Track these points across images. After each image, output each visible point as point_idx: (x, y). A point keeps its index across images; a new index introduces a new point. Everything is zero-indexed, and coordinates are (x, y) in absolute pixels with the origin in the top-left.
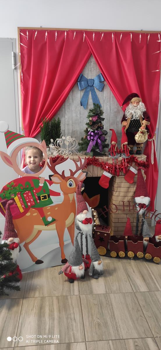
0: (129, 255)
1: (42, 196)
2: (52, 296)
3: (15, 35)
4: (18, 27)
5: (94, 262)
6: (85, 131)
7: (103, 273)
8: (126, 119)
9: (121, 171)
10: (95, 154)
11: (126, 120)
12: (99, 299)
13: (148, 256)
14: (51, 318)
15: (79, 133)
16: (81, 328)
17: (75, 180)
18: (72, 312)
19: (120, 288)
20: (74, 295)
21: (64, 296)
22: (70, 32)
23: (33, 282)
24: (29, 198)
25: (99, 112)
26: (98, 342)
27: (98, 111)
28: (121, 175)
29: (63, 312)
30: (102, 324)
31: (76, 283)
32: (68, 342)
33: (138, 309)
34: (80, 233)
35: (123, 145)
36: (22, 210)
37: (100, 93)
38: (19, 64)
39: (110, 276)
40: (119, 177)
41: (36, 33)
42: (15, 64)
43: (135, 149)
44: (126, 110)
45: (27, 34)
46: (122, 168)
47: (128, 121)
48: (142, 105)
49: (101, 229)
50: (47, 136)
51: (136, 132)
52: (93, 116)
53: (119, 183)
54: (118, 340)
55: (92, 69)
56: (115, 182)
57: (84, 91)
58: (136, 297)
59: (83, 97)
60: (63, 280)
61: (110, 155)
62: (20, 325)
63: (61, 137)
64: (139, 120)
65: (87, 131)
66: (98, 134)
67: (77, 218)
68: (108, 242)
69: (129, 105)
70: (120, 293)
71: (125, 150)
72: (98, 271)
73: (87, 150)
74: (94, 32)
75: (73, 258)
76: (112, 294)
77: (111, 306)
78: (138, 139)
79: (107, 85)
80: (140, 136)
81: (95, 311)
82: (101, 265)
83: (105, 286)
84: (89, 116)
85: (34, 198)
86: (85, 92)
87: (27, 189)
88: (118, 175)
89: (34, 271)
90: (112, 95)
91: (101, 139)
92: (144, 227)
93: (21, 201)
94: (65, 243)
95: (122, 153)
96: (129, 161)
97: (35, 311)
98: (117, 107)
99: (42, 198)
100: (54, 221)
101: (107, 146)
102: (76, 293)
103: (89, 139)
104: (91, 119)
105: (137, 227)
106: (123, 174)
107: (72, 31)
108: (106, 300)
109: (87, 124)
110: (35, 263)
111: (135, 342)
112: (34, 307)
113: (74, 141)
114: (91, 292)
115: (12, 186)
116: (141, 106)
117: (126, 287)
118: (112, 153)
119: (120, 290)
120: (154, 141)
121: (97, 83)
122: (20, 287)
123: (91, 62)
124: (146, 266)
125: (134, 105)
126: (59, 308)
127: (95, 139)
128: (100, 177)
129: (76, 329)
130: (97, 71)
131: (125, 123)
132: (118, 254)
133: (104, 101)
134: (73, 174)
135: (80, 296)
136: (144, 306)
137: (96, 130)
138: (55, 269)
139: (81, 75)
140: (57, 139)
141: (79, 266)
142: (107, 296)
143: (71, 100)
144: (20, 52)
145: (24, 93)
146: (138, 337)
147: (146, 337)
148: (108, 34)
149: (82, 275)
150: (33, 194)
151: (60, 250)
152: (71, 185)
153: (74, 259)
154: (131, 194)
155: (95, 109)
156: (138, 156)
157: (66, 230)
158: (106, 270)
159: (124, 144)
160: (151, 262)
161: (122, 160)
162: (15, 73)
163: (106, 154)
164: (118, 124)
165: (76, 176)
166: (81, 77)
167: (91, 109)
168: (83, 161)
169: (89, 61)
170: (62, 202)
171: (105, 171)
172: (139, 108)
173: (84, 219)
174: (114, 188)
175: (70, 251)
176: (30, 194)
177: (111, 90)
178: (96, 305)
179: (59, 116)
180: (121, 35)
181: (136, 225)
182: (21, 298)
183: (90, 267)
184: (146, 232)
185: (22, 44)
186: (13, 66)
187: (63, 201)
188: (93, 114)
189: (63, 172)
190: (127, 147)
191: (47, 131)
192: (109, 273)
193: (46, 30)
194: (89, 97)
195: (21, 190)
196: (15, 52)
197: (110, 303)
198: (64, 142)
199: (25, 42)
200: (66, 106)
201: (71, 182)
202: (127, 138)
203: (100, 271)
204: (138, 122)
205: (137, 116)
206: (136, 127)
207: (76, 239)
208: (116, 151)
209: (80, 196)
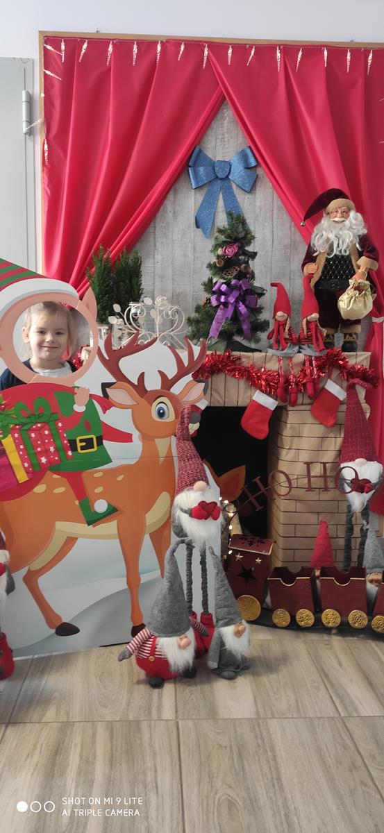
0: (324, 621)
1: (81, 441)
2: (94, 722)
3: (33, 52)
4: (39, 32)
5: (222, 629)
6: (204, 284)
8: (315, 255)
9: (300, 391)
11: (315, 260)
12: (236, 732)
13: (380, 621)
14: (82, 780)
15: (190, 298)
17: (173, 399)
18: (149, 764)
19: (298, 706)
20: (160, 719)
21: (130, 721)
22: (171, 44)
23: (44, 682)
24: (43, 442)
25: (241, 235)
27: (241, 232)
28: (302, 404)
29: (121, 764)
30: (241, 803)
31: (169, 688)
33: (353, 764)
35: (307, 321)
36: (22, 476)
37: (247, 196)
38: (39, 121)
39: (271, 672)
40: (296, 408)
41: (85, 46)
42: (30, 121)
44: (314, 235)
45: (63, 47)
46: (304, 381)
47: (320, 260)
48: (355, 218)
49: (247, 543)
51: (340, 289)
52: (227, 243)
53: (297, 426)
55: (226, 135)
56: (286, 423)
57: (204, 191)
58: (348, 730)
59: (202, 206)
60: (132, 681)
61: (272, 348)
63: (143, 300)
64: (348, 256)
65: (209, 286)
66: (239, 288)
67: (177, 504)
68: (266, 580)
69: (323, 221)
70: (301, 718)
71: (312, 336)
72: (235, 657)
73: (209, 333)
74: (230, 44)
75: (162, 613)
76: (274, 720)
77: (269, 754)
78: (346, 307)
79: (266, 179)
80: (352, 298)
81: (220, 765)
82: (244, 639)
83: (255, 698)
84: (217, 246)
85: (58, 443)
86: (206, 195)
87: (39, 417)
88: (292, 401)
89: (49, 657)
90: (278, 202)
91: (247, 303)
92: (366, 547)
93: (21, 450)
94: (144, 579)
95: (304, 345)
96: (324, 363)
97: (39, 758)
98: (289, 232)
99: (79, 445)
100: (112, 512)
101: (263, 326)
102: (168, 713)
103: (214, 303)
104: (220, 252)
105: (348, 548)
106: (306, 400)
107: (176, 42)
108: (256, 737)
109: (210, 266)
110: (54, 631)
112: (35, 747)
113: (177, 311)
114: (213, 714)
116: (354, 221)
117: (316, 702)
119: (298, 711)
121: (238, 172)
123: (224, 120)
124: (376, 653)
125: (336, 219)
126: (112, 754)
127: (232, 300)
128: (243, 409)
129: (157, 817)
130: (239, 142)
131: (310, 268)
132: (293, 618)
133: (256, 218)
134: (167, 383)
135: (177, 723)
136: (373, 756)
137: (235, 280)
138: (111, 652)
139: (197, 150)
140: (131, 305)
141: (179, 635)
142: (259, 724)
143: (170, 215)
144: (43, 92)
148: (266, 50)
149: (188, 663)
150: (54, 432)
151: (128, 596)
152: (161, 414)
153: (164, 615)
154: (329, 457)
155: (232, 227)
157: (147, 542)
158: (260, 657)
159: (309, 318)
161: (304, 364)
162: (30, 143)
163: (260, 351)
164: (292, 276)
165: (176, 389)
166: (198, 155)
167: (222, 228)
169: (219, 116)
170: (136, 461)
171: (258, 391)
172: (348, 226)
173: (195, 505)
174: (282, 440)
176: (46, 432)
177: (275, 188)
178: (226, 747)
180: (300, 54)
181: (346, 543)
184: (373, 560)
185: (48, 72)
186: (24, 124)
187: (141, 458)
188: (226, 237)
189: (142, 375)
190: (316, 327)
191: (104, 282)
192: (267, 665)
193: (111, 40)
194: (216, 208)
195: (22, 421)
196: (31, 93)
197: (267, 744)
198: (148, 314)
199: (56, 66)
200: (157, 228)
201: (161, 405)
202: (317, 303)
203: (239, 657)
204: (345, 262)
205: (344, 247)
206: (341, 278)
207: (171, 556)
208: (288, 337)
209: (187, 443)
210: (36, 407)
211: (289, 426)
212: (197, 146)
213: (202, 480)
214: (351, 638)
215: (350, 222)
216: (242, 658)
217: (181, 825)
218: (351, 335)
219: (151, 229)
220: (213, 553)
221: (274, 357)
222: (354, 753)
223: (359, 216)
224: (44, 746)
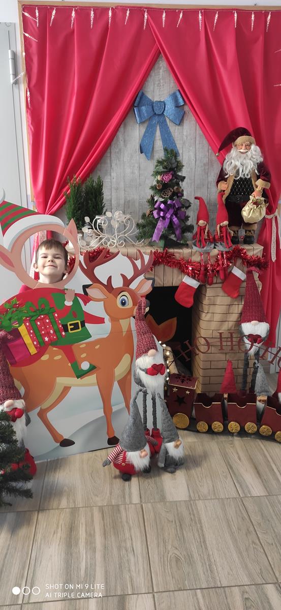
0: (230, 429)
1: (70, 325)
2: (91, 507)
3: (14, 17)
5: (167, 444)
6: (149, 201)
7: (183, 461)
8: (226, 177)
9: (215, 276)
10: (169, 244)
11: (226, 180)
12: (177, 510)
13: (265, 429)
14: (89, 548)
15: (137, 205)
16: (145, 567)
17: (133, 294)
18: (127, 535)
19: (214, 491)
20: (131, 503)
21: (113, 506)
22: (119, 10)
23: (57, 478)
24: (46, 328)
25: (174, 166)
26: (176, 593)
27: (173, 164)
28: (216, 283)
29: (111, 536)
30: (183, 559)
31: (134, 480)
32: (122, 594)
33: (248, 530)
34: (141, 390)
35: (220, 226)
36: (33, 351)
37: (177, 127)
38: (22, 74)
39: (197, 466)
40: (211, 286)
41: (54, 12)
42: (16, 74)
43: (242, 233)
44: (226, 161)
45: (37, 14)
46: (218, 269)
47: (230, 181)
48: (255, 150)
49: (180, 381)
50: (79, 210)
51: (243, 202)
52: (164, 172)
53: (212, 298)
54: (212, 588)
55: (162, 81)
56: (205, 295)
57: (146, 125)
58: (245, 506)
59: (144, 136)
60: (112, 476)
61: (196, 246)
62: (33, 562)
63: (105, 213)
64: (249, 179)
65: (152, 202)
66: (173, 206)
67: (136, 365)
68: (193, 405)
69: (232, 152)
70: (216, 499)
71: (223, 236)
72: (175, 459)
73: (152, 236)
74: (164, 9)
75: (129, 437)
76: (200, 501)
77: (198, 525)
78: (247, 215)
79: (191, 114)
80: (252, 209)
81: (169, 534)
82: (181, 448)
83: (188, 486)
84: (157, 173)
85: (55, 327)
86: (148, 127)
87: (42, 311)
88: (210, 282)
89: (58, 459)
90: (199, 131)
91: (179, 215)
92: (257, 378)
93: (32, 333)
94: (114, 409)
95: (218, 243)
96: (231, 255)
97: (61, 534)
98: (208, 154)
99: (69, 327)
100: (92, 368)
101: (190, 229)
102: (136, 499)
103: (156, 216)
104: (159, 178)
105: (245, 375)
106: (219, 281)
107: (123, 8)
108: (190, 513)
109: (153, 188)
111: (244, 592)
112: (58, 526)
113: (129, 219)
114: (163, 498)
115: (14, 306)
116: (254, 153)
117: (225, 488)
118: (200, 241)
119: (215, 494)
120: (276, 218)
121: (170, 108)
122: (33, 491)
123: (160, 68)
124: (262, 449)
125: (242, 151)
126: (104, 529)
127: (168, 215)
128: (177, 287)
129: (135, 570)
130: (171, 87)
131: (223, 186)
132: (210, 427)
133: (184, 143)
134: (127, 282)
135: (142, 506)
136: (259, 524)
137: (170, 200)
138: (96, 455)
139: (140, 94)
140: (97, 217)
141: (140, 450)
142: (191, 505)
143: (122, 143)
144: (24, 51)
145: (32, 128)
146: (249, 584)
147: (264, 582)
148: (190, 13)
149: (146, 466)
150: (53, 320)
152: (123, 304)
153: (131, 438)
154: (234, 317)
155: (167, 160)
156: (246, 247)
157: (116, 386)
158: (190, 456)
159: (221, 224)
160: (270, 441)
161: (218, 255)
162: (16, 90)
163: (187, 245)
164: (209, 186)
165: (133, 286)
166: (141, 98)
167: (160, 160)
168: (147, 258)
169: (156, 66)
170: (107, 335)
171: (186, 276)
172: (250, 156)
173: (149, 366)
174: (202, 306)
175: (123, 424)
176: (47, 321)
177: (197, 122)
179: (99, 173)
180: (217, 16)
181: (244, 372)
182: (35, 511)
183: (159, 451)
184: (261, 387)
185: (27, 35)
186: (11, 77)
187: (111, 333)
188: (163, 168)
189: (110, 278)
190: (226, 230)
191: (77, 201)
192: (195, 462)
193: (73, 7)
194: (155, 137)
195: (30, 314)
196: (14, 50)
197: (197, 519)
198: (109, 223)
199: (33, 30)
200: (113, 153)
201: (124, 297)
202: (227, 213)
203: (178, 459)
204: (247, 182)
205: (247, 172)
206: (244, 193)
207: (134, 403)
208: (207, 238)
209: (142, 322)
210: (39, 304)
211: (207, 298)
212: (141, 91)
213: (154, 348)
214: (246, 438)
215: (252, 153)
216: (179, 459)
217: (149, 574)
218: (250, 231)
219: (108, 154)
220: (160, 397)
221: (197, 253)
222: (248, 522)
223: (258, 148)
224: (63, 525)
